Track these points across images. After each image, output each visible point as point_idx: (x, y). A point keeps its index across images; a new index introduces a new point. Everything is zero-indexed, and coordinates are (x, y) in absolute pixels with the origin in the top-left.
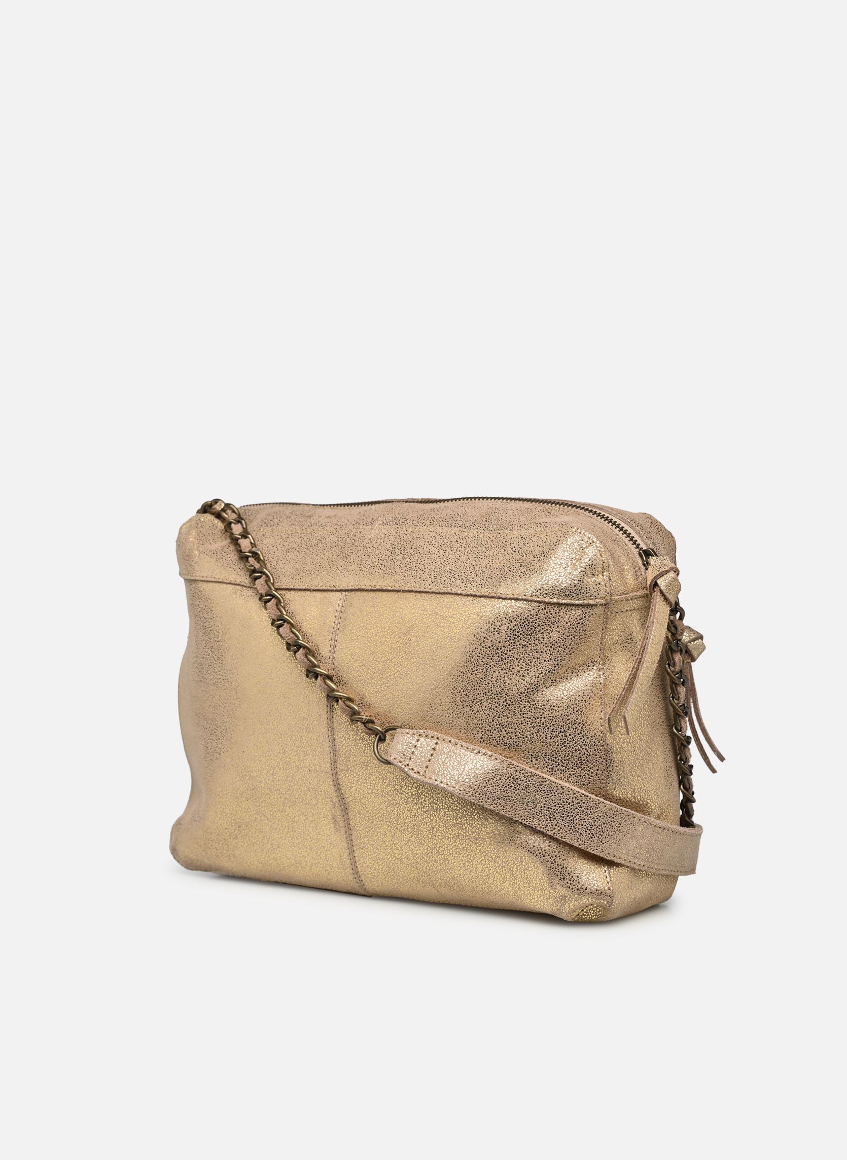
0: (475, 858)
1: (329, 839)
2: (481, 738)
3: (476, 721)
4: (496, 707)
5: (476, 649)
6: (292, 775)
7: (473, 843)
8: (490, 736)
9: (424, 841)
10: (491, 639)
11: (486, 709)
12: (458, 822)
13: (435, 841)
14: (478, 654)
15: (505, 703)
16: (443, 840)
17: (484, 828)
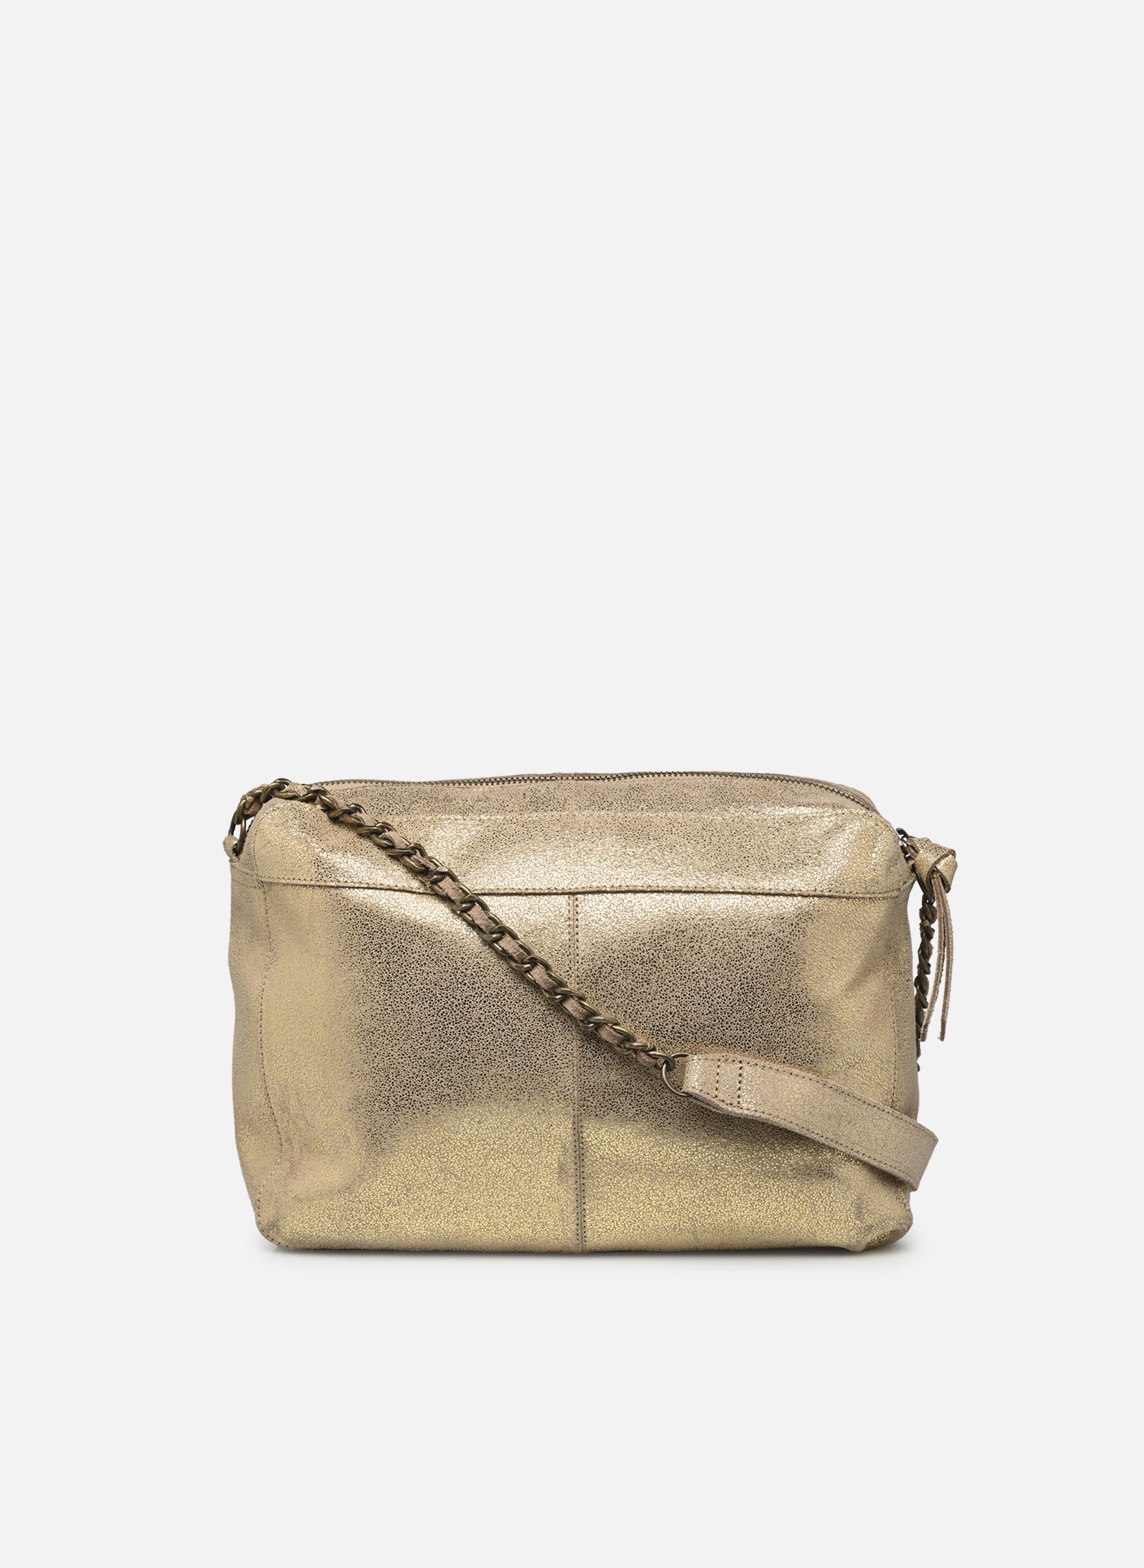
0: (769, 1195)
1: (548, 1192)
2: (785, 1058)
3: (779, 1039)
4: (802, 1021)
5: (778, 955)
6: (509, 1120)
7: (770, 1178)
8: (795, 1055)
9: (700, 1182)
10: (796, 943)
11: (790, 1024)
12: (753, 1156)
13: (717, 1181)
14: (781, 962)
15: (812, 1016)
16: (729, 1179)
17: (787, 1159)
